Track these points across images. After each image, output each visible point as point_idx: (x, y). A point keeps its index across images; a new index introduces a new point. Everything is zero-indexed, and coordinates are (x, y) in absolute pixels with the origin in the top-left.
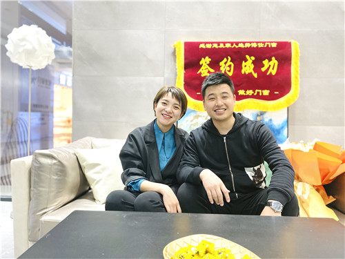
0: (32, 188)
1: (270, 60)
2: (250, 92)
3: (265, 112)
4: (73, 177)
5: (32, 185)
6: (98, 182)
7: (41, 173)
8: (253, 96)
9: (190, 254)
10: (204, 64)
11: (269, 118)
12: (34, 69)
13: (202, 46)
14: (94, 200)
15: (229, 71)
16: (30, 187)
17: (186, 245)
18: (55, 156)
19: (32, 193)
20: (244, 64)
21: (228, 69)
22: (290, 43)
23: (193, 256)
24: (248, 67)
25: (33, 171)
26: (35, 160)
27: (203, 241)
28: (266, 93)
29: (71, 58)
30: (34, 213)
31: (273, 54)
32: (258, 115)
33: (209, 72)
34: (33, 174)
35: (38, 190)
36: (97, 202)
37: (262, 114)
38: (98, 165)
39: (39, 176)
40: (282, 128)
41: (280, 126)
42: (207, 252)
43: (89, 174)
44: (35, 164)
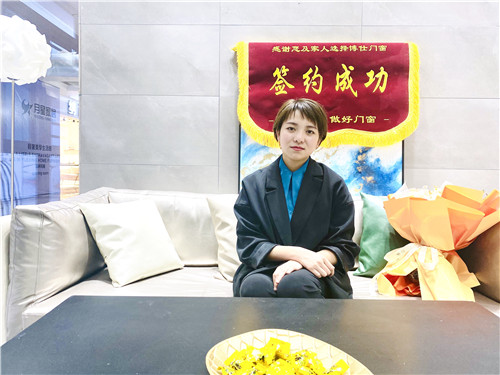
0: (12, 265)
1: (377, 71)
2: (347, 119)
3: (370, 148)
4: (78, 247)
5: (11, 260)
6: (115, 254)
7: (27, 241)
8: (351, 126)
9: (250, 361)
10: (279, 77)
11: (376, 158)
12: (19, 83)
13: (276, 49)
14: (110, 280)
15: (317, 87)
16: (9, 263)
17: (244, 347)
18: (49, 214)
19: (11, 272)
20: (338, 77)
21: (315, 84)
22: (407, 45)
23: (255, 363)
24: (344, 81)
25: (13, 238)
26: (16, 221)
27: (272, 339)
28: (371, 120)
29: (78, 69)
30: (15, 302)
31: (381, 61)
32: (359, 153)
33: (286, 88)
34: (12, 244)
35: (21, 267)
36: (115, 284)
37: (365, 151)
38: (117, 227)
39: (22, 246)
40: (395, 171)
41: (392, 170)
42: (277, 357)
43: (101, 241)
44: (16, 227)
